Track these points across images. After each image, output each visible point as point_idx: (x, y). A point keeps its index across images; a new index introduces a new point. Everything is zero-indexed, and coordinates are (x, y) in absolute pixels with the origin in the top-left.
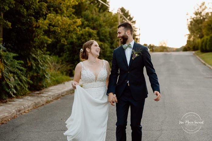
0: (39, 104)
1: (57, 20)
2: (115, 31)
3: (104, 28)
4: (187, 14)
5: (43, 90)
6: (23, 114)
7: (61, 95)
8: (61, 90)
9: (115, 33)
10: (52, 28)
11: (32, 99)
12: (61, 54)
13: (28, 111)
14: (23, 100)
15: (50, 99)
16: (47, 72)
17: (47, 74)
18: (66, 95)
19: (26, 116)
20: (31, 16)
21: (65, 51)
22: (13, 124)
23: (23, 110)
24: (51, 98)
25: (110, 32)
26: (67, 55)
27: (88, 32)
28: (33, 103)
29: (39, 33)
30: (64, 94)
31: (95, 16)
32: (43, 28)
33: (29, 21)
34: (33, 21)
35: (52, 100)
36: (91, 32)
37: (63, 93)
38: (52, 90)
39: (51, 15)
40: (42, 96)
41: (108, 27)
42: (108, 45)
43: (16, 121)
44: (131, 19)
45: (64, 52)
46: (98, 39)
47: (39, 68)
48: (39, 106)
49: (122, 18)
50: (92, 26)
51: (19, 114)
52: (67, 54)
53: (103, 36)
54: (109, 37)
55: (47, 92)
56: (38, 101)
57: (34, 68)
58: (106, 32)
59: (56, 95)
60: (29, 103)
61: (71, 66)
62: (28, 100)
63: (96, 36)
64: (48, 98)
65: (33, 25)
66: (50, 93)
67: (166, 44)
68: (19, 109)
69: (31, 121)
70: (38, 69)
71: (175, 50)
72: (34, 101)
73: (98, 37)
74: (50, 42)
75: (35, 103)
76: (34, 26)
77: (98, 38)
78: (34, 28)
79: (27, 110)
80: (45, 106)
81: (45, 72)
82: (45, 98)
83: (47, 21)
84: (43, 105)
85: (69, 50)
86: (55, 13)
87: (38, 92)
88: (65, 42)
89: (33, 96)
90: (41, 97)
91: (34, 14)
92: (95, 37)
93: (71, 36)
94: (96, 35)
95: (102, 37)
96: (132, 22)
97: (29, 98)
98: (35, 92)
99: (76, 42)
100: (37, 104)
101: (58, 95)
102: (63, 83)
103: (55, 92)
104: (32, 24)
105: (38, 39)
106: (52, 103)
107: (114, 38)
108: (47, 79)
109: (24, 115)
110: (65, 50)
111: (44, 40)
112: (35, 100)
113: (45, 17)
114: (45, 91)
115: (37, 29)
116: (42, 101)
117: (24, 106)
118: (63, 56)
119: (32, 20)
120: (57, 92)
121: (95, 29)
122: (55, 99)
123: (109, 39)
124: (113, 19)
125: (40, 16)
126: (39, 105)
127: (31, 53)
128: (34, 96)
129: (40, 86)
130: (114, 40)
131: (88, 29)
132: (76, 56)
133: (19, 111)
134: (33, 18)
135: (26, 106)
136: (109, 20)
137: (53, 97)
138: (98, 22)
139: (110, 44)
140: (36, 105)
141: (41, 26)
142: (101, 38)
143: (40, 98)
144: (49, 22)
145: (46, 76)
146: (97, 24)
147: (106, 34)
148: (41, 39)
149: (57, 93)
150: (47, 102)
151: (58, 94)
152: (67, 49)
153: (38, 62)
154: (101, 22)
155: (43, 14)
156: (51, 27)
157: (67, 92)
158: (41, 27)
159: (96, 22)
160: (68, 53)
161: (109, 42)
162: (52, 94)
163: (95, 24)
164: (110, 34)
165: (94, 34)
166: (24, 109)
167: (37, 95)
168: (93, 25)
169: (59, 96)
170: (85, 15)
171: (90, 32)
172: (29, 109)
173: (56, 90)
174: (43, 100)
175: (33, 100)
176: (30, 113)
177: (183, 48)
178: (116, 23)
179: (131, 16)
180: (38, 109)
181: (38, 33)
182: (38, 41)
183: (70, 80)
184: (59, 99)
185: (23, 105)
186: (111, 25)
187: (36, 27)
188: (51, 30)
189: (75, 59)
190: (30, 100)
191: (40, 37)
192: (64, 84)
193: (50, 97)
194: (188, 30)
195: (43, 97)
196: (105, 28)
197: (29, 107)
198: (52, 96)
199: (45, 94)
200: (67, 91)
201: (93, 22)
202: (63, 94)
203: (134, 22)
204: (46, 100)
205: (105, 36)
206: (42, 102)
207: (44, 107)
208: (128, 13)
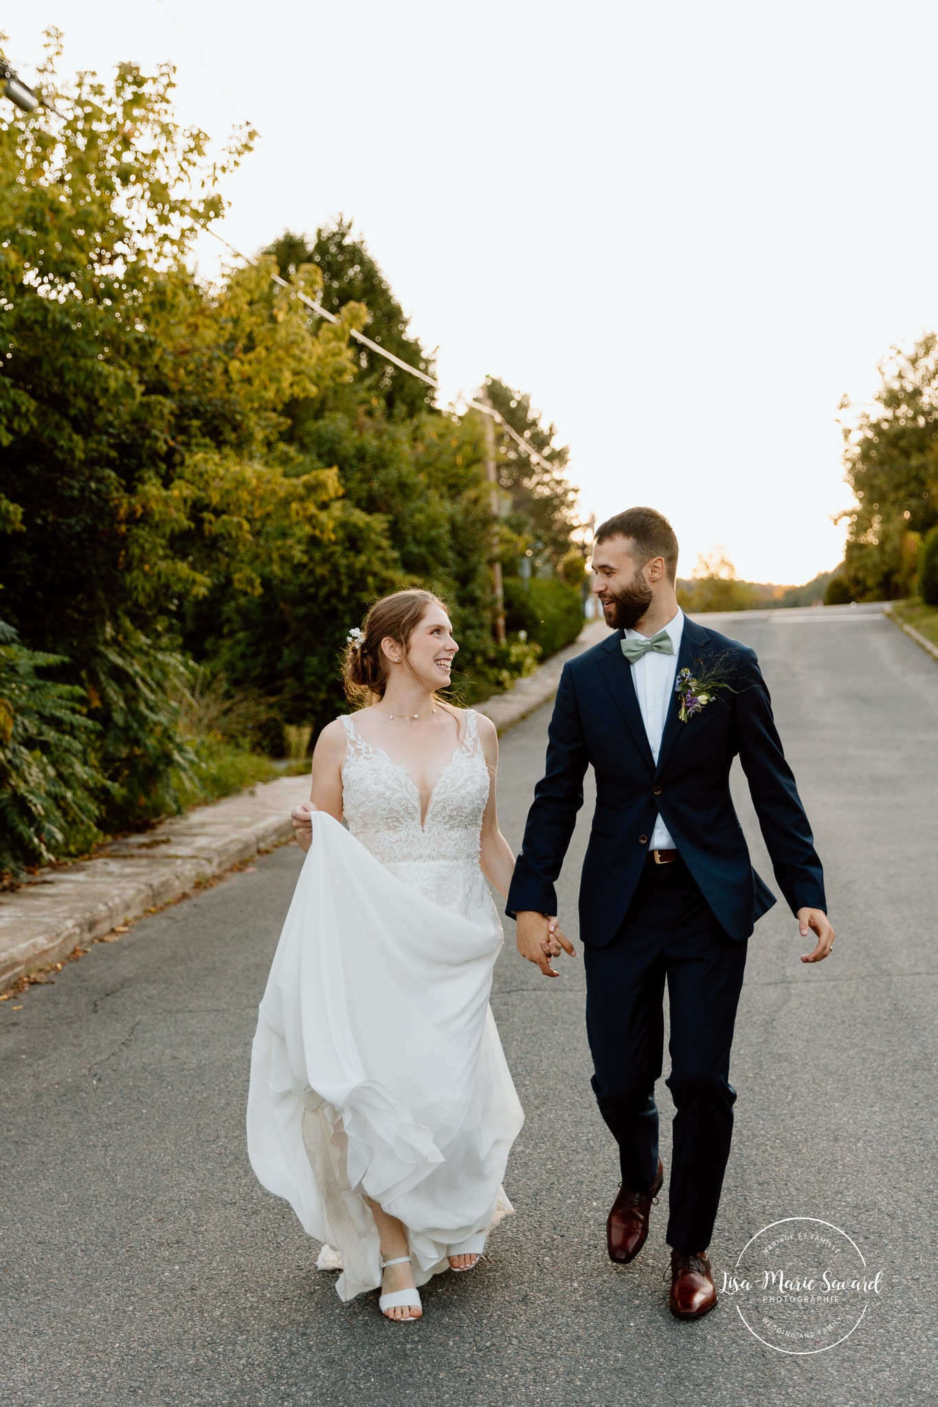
0: (167, 891)
1: (235, 480)
2: (477, 511)
3: (420, 503)
4: (842, 406)
5: (161, 829)
6: (106, 938)
7: (254, 849)
8: (248, 825)
9: (479, 526)
10: (210, 522)
11: (128, 870)
12: (208, 645)
13: (126, 924)
14: (88, 875)
15: (209, 870)
16: (178, 740)
17: (180, 749)
18: (276, 846)
19: (125, 948)
20: (102, 467)
21: (225, 630)
22: (85, 984)
23: (104, 919)
24: (216, 862)
25: (452, 520)
26: (239, 649)
27: (344, 525)
28: (142, 887)
29: (147, 546)
30: (269, 841)
31: (372, 444)
32: (170, 521)
33: (97, 492)
34: (112, 488)
35: (217, 872)
36: (361, 524)
37: (261, 839)
38: (203, 825)
39: (206, 461)
40: (168, 857)
41: (442, 496)
42: (450, 590)
43: (92, 972)
44: (540, 442)
45: (221, 636)
46: (395, 561)
47: (142, 720)
48: (167, 904)
49: (506, 439)
50: (364, 494)
51: (92, 942)
52: (237, 643)
53: (418, 542)
54: (451, 547)
55: (185, 835)
56: (164, 879)
57: (119, 718)
58: (434, 524)
59: (234, 848)
60: (123, 889)
61: (271, 706)
62: (110, 874)
63: (385, 543)
64: (202, 866)
65: (117, 507)
66: (201, 841)
67: (732, 568)
68: (88, 915)
69: (159, 968)
70: (135, 726)
71: (779, 595)
72: (143, 879)
73: (393, 547)
74: (201, 591)
75: (151, 886)
76: (122, 512)
77: (395, 554)
78: (120, 522)
79: (122, 921)
80: (195, 900)
81: (170, 738)
82: (188, 866)
83: (181, 490)
84: (185, 896)
85: (248, 624)
86: (213, 444)
87: (143, 839)
88: (253, 587)
89: (124, 857)
90: (166, 860)
91: (113, 454)
92: (379, 548)
93: (282, 551)
94: (387, 538)
95: (415, 549)
96: (550, 458)
97: (114, 866)
98: (125, 837)
99: (282, 581)
100: (159, 894)
101: (241, 851)
102: (246, 792)
103: (225, 835)
104: (111, 504)
105: (146, 575)
106: (223, 885)
107: (472, 551)
108: (182, 774)
109: (115, 943)
110: (229, 620)
111: (172, 580)
112: (143, 874)
113: (163, 467)
114: (176, 834)
115: (135, 531)
116: (178, 878)
117: (106, 904)
118: (216, 653)
119: (107, 487)
120: (234, 836)
121: (378, 510)
122: (231, 870)
123: (450, 555)
124: (459, 448)
125: (141, 466)
126: (166, 900)
127: (102, 648)
128: (132, 856)
129: (146, 808)
130: (474, 558)
131: (344, 508)
132: (286, 652)
133: (92, 925)
134: (113, 475)
135: (117, 900)
136: (440, 453)
137: (224, 858)
138: (392, 473)
139: (457, 584)
140: (154, 896)
141: (160, 513)
142: (410, 553)
143: (166, 865)
144: (197, 492)
145: (177, 756)
146: (384, 484)
147: (434, 533)
148: (159, 577)
149: (237, 840)
150: (201, 884)
151: (240, 846)
152: (236, 618)
153: (133, 692)
154: (405, 468)
155: (154, 456)
156: (207, 516)
157: (280, 831)
158: (157, 518)
159: (382, 475)
160: (241, 635)
161: (448, 575)
162: (214, 846)
163: (375, 485)
164: (454, 530)
165: (373, 536)
166: (110, 917)
167: (144, 851)
168: (365, 486)
169: (246, 856)
170: (320, 440)
171: (355, 526)
172: (131, 915)
173: (224, 823)
174: (182, 873)
175: (138, 874)
176: (140, 934)
177: (826, 584)
178: (475, 469)
179: (543, 426)
180: (169, 918)
181: (142, 548)
182: (144, 589)
183: (276, 776)
184: (251, 869)
185: (100, 897)
186: (453, 481)
187: (132, 519)
188: (207, 533)
189: (280, 666)
190: (122, 876)
191: (152, 568)
192: (252, 793)
193: (209, 861)
194: (849, 489)
195: (179, 862)
196: (427, 502)
197: (128, 907)
198: (219, 852)
199: (179, 844)
200: (281, 827)
201: (363, 471)
202: (262, 846)
203: (558, 457)
204: (193, 873)
205: (432, 543)
206: (177, 883)
207: (195, 906)
208: (523, 407)
